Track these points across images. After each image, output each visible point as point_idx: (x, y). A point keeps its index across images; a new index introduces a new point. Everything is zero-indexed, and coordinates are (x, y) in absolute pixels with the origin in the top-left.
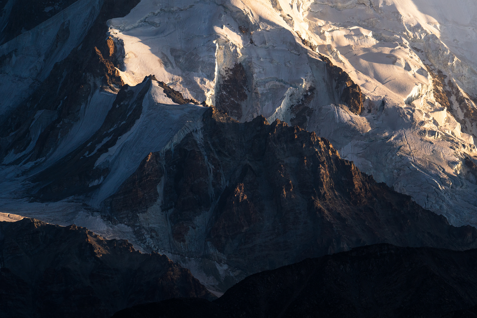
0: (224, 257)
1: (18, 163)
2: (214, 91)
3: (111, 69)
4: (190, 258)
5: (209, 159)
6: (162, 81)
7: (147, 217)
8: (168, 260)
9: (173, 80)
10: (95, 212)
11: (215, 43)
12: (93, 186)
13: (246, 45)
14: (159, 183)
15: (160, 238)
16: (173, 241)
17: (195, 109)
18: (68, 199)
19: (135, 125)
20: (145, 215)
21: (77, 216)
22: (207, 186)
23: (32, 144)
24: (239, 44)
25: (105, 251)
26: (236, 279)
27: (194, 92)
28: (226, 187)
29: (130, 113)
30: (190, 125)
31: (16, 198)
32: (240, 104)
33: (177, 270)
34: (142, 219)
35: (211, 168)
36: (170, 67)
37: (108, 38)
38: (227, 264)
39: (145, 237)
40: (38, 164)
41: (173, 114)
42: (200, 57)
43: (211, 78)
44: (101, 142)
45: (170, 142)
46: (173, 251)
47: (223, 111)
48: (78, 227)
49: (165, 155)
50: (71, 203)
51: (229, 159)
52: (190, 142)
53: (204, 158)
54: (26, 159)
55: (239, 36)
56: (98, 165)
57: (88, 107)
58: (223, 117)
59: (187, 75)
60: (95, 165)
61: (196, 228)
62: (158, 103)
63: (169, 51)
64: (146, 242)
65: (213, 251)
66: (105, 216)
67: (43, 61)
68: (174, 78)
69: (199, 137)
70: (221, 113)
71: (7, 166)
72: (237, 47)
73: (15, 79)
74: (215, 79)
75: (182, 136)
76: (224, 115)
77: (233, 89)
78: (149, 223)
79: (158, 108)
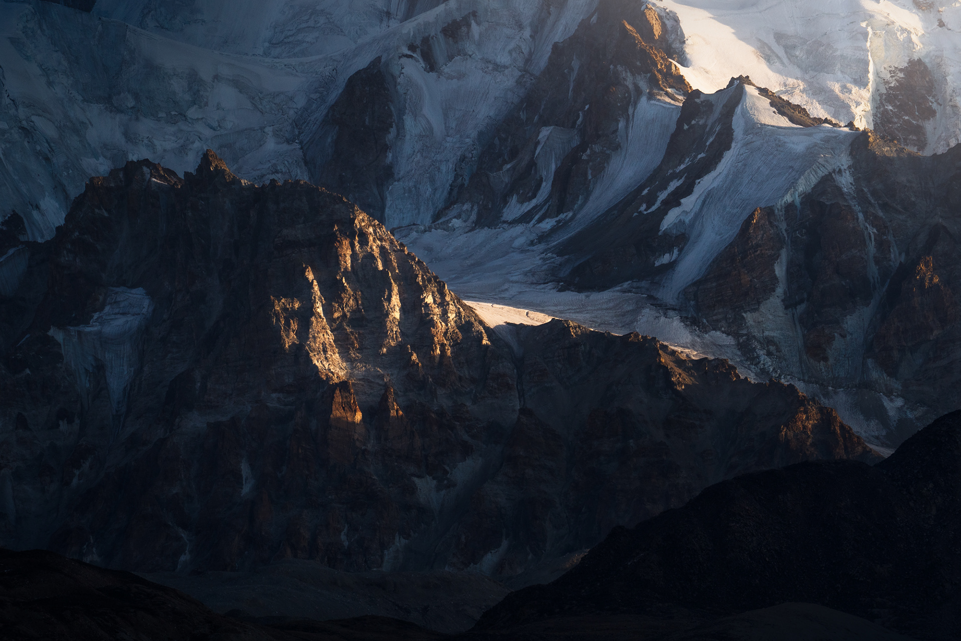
0: (897, 385)
1: (528, 220)
2: (869, 105)
3: (661, 61)
4: (836, 389)
5: (866, 219)
6: (764, 87)
7: (761, 319)
8: (799, 393)
9: (786, 86)
10: (670, 311)
11: (865, 26)
12: (663, 265)
13: (930, 29)
14: (778, 261)
15: (784, 355)
16: (807, 361)
17: (834, 135)
18: (620, 286)
19: (723, 161)
20: (756, 315)
21: (641, 317)
22: (865, 263)
23: (546, 188)
24: (914, 29)
25: (690, 379)
26: (918, 424)
27: (830, 106)
28: (901, 263)
29: (711, 140)
30: (827, 161)
31: (536, 283)
32: (921, 125)
33: (813, 410)
34: (751, 322)
35: (871, 232)
36: (777, 64)
37: (647, 8)
38: (903, 397)
39: (757, 354)
40: (562, 223)
41: (793, 143)
42: (837, 50)
43: (861, 82)
44: (666, 188)
45: (793, 190)
46: (806, 378)
47: (889, 138)
48: (642, 337)
49: (784, 212)
50: (627, 294)
51: (904, 216)
52: (829, 190)
53: (857, 216)
54: (540, 213)
55: (914, 15)
56: (666, 229)
57: (631, 125)
58: (890, 147)
59: (813, 78)
60: (661, 228)
61: (846, 337)
62: (761, 124)
63: (772, 36)
64: (759, 362)
65: (878, 375)
66: (687, 318)
67: (529, 38)
68: (787, 83)
69: (845, 181)
70: (885, 141)
71: (511, 225)
72: (911, 32)
73: (488, 68)
74: (871, 86)
75: (814, 180)
76: (891, 144)
77: (907, 101)
78: (763, 329)
79: (763, 133)
